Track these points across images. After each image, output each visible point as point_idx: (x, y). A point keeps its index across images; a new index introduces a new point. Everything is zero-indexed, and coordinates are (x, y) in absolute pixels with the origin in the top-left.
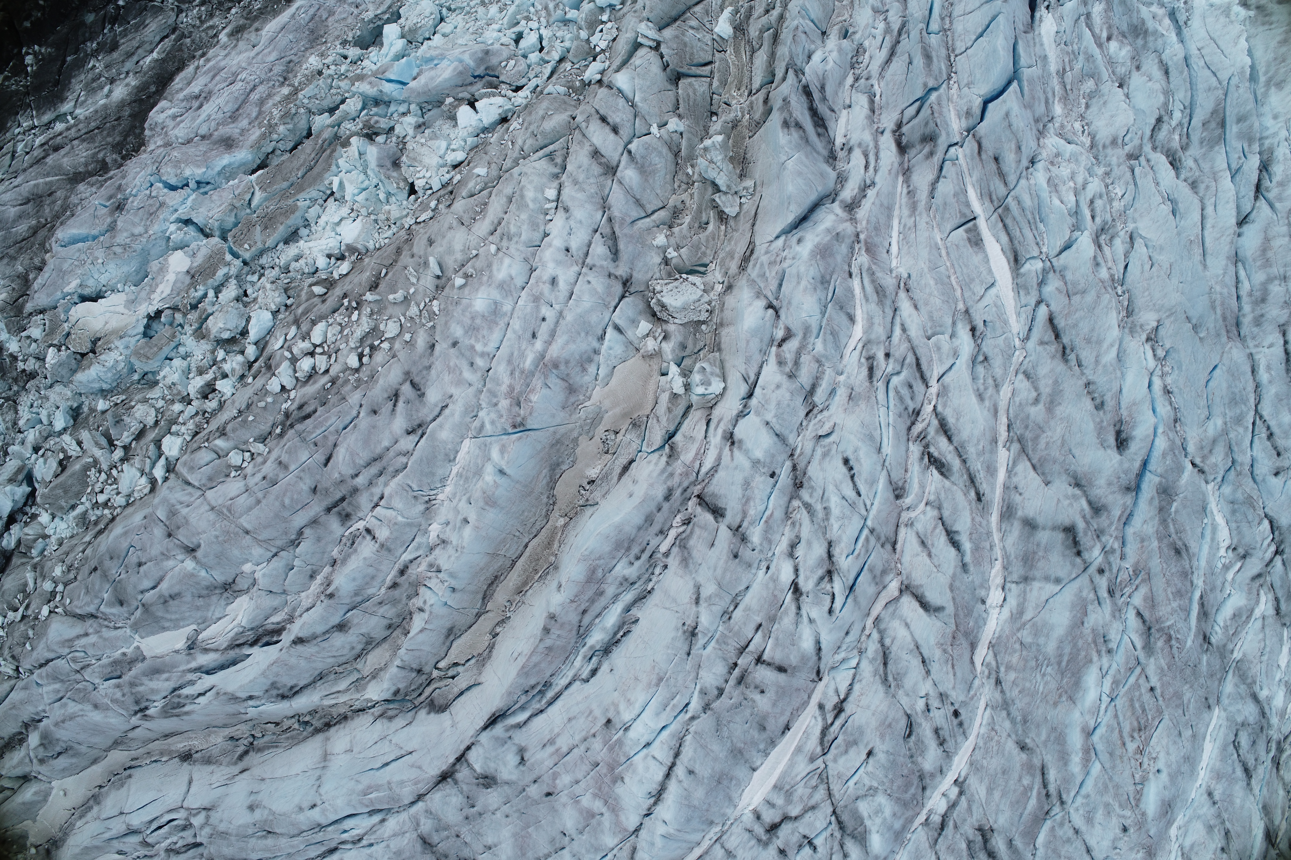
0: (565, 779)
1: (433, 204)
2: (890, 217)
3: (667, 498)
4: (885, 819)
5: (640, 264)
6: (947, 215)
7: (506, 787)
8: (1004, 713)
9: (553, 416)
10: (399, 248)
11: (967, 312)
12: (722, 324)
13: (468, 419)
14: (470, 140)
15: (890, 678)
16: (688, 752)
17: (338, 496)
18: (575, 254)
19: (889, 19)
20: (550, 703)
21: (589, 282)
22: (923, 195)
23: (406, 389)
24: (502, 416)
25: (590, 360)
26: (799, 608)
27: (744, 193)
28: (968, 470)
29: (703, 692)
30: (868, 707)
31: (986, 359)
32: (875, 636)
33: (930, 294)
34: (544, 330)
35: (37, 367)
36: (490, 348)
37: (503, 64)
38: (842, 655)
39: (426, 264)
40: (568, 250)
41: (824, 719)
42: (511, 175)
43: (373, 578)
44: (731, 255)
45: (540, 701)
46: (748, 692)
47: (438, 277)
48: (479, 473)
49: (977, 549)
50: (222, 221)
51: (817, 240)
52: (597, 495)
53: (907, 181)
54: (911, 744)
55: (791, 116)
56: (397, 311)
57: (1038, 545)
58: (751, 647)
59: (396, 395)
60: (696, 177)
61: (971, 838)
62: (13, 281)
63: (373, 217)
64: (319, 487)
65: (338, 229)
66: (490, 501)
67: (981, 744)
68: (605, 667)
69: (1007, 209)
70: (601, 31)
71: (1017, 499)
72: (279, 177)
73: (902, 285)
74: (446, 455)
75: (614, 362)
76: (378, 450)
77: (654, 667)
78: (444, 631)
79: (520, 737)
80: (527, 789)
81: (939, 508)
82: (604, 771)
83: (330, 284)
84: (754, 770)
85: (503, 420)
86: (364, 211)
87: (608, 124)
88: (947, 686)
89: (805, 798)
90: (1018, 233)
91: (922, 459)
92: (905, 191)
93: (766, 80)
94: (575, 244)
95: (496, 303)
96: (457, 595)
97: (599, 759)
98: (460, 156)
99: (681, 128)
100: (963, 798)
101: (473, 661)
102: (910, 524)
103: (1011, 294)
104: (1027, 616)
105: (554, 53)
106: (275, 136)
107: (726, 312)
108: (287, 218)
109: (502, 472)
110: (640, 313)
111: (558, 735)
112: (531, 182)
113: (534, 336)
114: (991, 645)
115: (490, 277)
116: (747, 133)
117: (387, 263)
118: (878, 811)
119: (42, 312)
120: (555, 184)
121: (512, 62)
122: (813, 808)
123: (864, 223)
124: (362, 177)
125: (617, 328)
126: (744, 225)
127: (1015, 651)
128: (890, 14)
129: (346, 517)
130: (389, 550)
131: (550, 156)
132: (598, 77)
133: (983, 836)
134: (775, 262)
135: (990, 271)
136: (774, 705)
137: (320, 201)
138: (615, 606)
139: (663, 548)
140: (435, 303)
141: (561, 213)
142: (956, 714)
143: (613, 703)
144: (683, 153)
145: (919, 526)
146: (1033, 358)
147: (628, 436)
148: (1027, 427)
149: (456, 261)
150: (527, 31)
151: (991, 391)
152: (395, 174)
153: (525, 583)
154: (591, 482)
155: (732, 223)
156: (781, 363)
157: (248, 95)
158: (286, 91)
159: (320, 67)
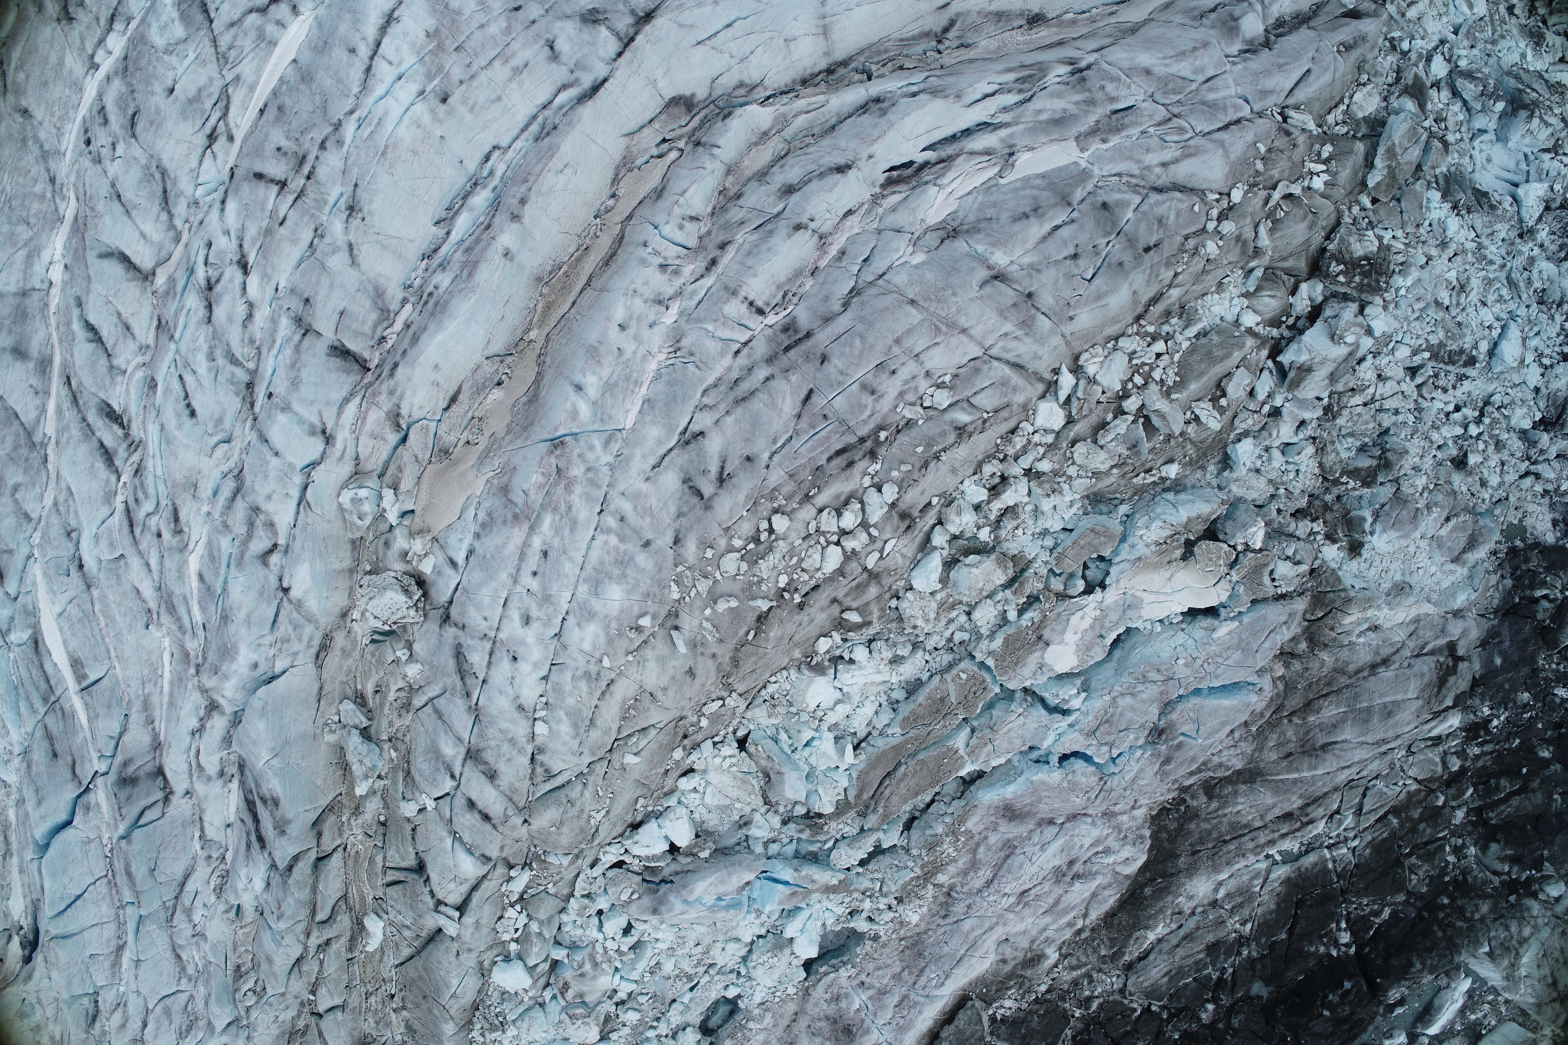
0: (494, 29)
1: (704, 723)
2: (171, 694)
3: (396, 365)
4: (157, 20)
5: (432, 641)
6: (107, 694)
7: (569, 12)
8: (46, 147)
9: (525, 458)
10: (737, 666)
11: (89, 587)
12: (352, 571)
13: (625, 451)
14: (672, 801)
15: (158, 176)
16: (356, 74)
17: (792, 353)
18: (505, 654)
19: (191, 926)
20: (535, 117)
21: (485, 619)
22: (136, 718)
23: (708, 490)
24: (579, 456)
25: (483, 525)
26: (241, 246)
27: (334, 726)
28: (79, 411)
29: (340, 143)
30: (178, 142)
31: (69, 535)
32: (178, 223)
33: (120, 605)
34: (533, 561)
35: (1293, 526)
36: (601, 538)
37: (635, 896)
38: (208, 199)
39: (693, 645)
40: (515, 658)
41: (227, 125)
42: (593, 753)
43: (749, 254)
44: (345, 654)
45: (545, 119)
46: (295, 148)
47: (676, 628)
48: (609, 387)
49: (69, 323)
50: (1008, 711)
51: (234, 667)
52: (489, 368)
53: (156, 736)
54: (132, 105)
55: (271, 812)
56: (725, 586)
57: (10, 331)
58: (290, 198)
59: (722, 480)
60: (386, 746)
61: (80, 9)
62: (1335, 639)
63: (794, 710)
64: (818, 364)
65: (839, 695)
66: (593, 353)
67: (71, 112)
68: (472, 165)
69: (45, 700)
70: (517, 930)
71: (34, 381)
72: (932, 765)
73: (155, 616)
74: (653, 408)
75: (458, 525)
76: (739, 411)
77: (391, 167)
78: (665, 194)
79: (560, 74)
80: (542, 12)
81: (112, 367)
82: (447, 42)
83: (841, 625)
84: (294, 61)
85: (577, 451)
86: (805, 717)
87: (480, 812)
88: (92, 172)
89: (241, 34)
90: (34, 673)
91: (129, 421)
92: (157, 724)
93: (325, 862)
94: (504, 667)
95: (597, 594)
96: (642, 240)
97: (454, 56)
98: (685, 784)
99: (403, 804)
100: (90, 52)
101: (639, 162)
102: (143, 348)
103: (41, 605)
104: (22, 254)
105: (576, 907)
106: (948, 819)
107: (346, 586)
108: (912, 712)
109: (579, 388)
110: (434, 583)
111: (510, 80)
112: (565, 743)
113: (545, 554)
114: (61, 220)
115: (607, 627)
116: (345, 800)
117: (747, 647)
118: (164, 28)
119: (1281, 597)
120: (539, 740)
121: (624, 897)
122: (232, 25)
123: (190, 686)
124: (813, 761)
125: (453, 564)
126: (333, 688)
127: (36, 215)
128: (189, 932)
129: (789, 327)
130: (726, 288)
131: (550, 776)
132: (513, 873)
133: (68, 13)
134: (283, 642)
135: (61, 630)
136: (267, 136)
137: (875, 733)
138: (459, 237)
139: (408, 307)
140: (676, 596)
141: (528, 703)
142: (88, 142)
143: (441, 122)
144: (401, 776)
145: (132, 346)
146: (22, 536)
147: (453, 438)
148: (27, 460)
149: (654, 648)
150: (618, 937)
151: (61, 499)
152: (763, 763)
153: (579, 260)
154: (499, 384)
155: (350, 692)
156: (271, 525)
157: (995, 876)
158: (941, 878)
159: (901, 909)
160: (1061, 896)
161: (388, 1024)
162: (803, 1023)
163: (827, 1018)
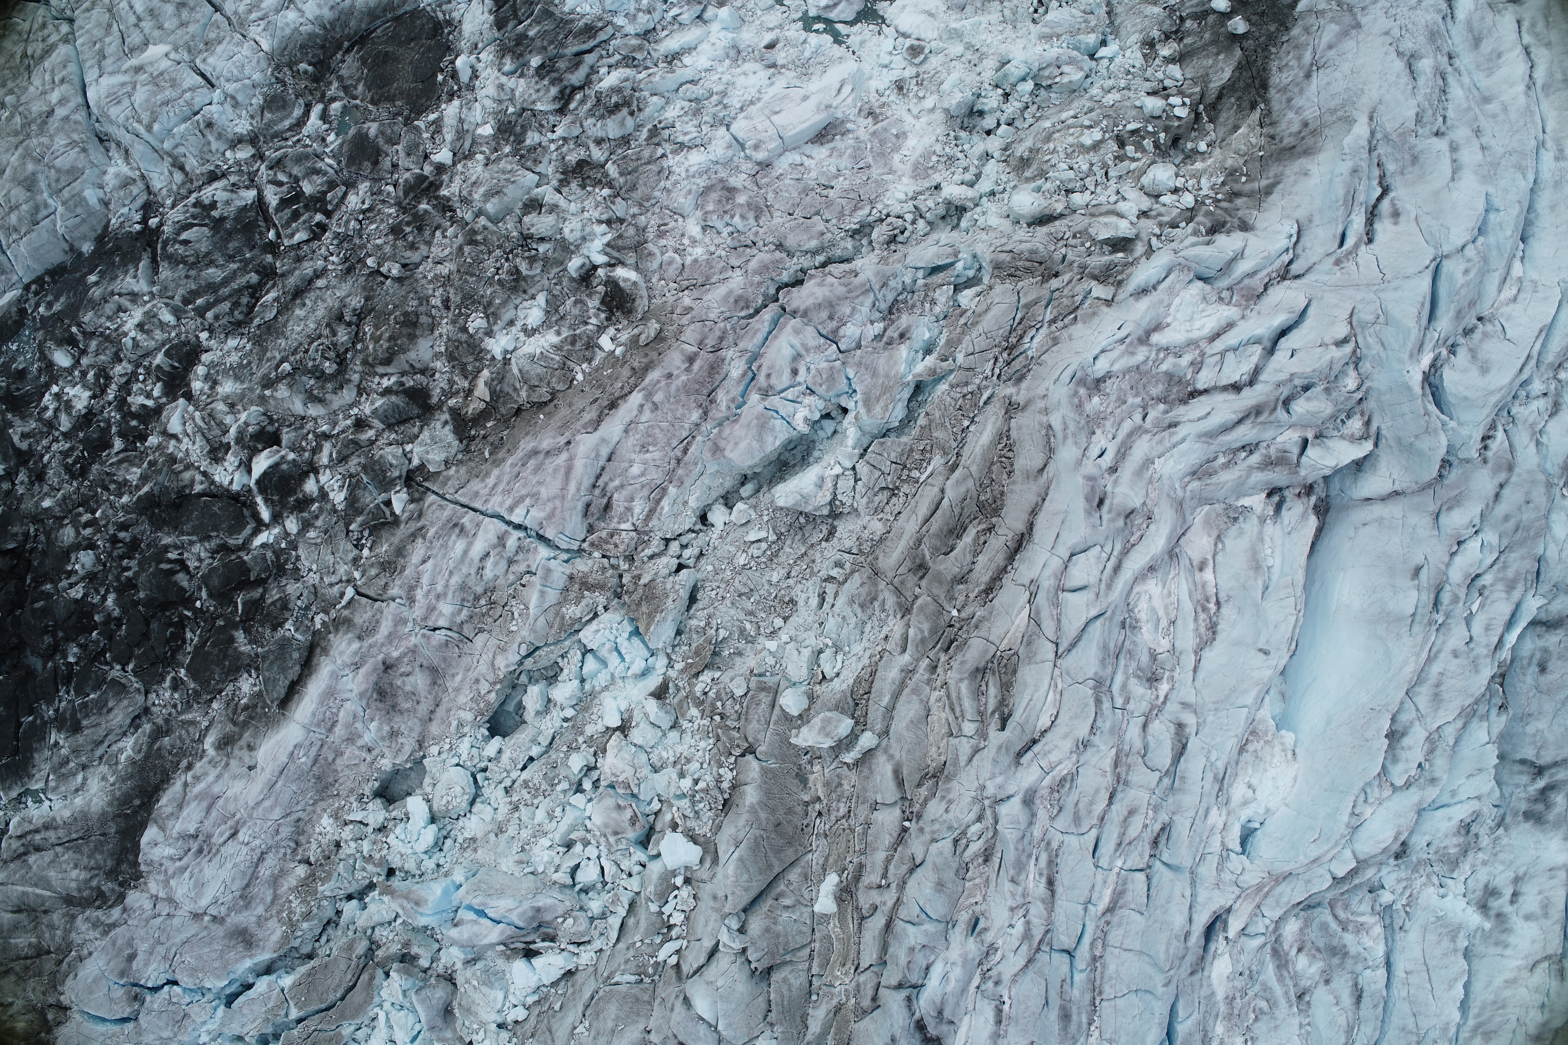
19: (1030, 917)
37: (560, 920)
70: (675, 897)
72: (315, 996)
116: (852, 1017)
121: (570, 921)
132: (673, 960)
150: (584, 861)
157: (257, 866)
158: (301, 871)
159: (337, 837)
160: (206, 817)
161: (827, 784)
162: (423, 709)
163: (401, 712)
